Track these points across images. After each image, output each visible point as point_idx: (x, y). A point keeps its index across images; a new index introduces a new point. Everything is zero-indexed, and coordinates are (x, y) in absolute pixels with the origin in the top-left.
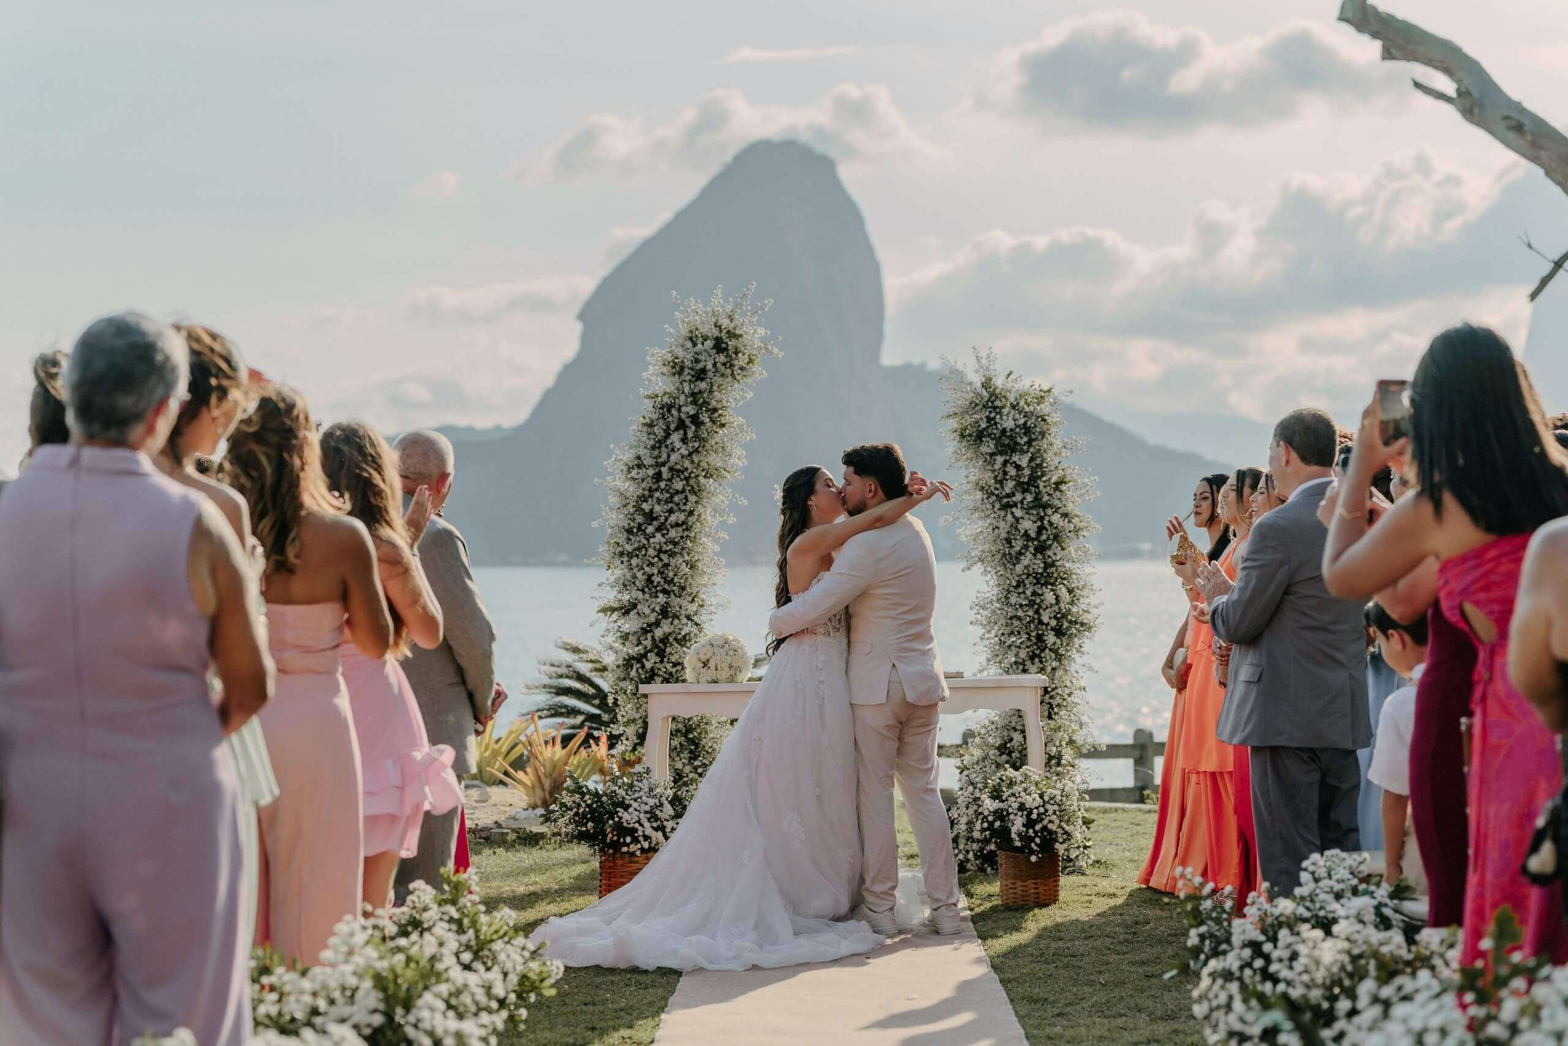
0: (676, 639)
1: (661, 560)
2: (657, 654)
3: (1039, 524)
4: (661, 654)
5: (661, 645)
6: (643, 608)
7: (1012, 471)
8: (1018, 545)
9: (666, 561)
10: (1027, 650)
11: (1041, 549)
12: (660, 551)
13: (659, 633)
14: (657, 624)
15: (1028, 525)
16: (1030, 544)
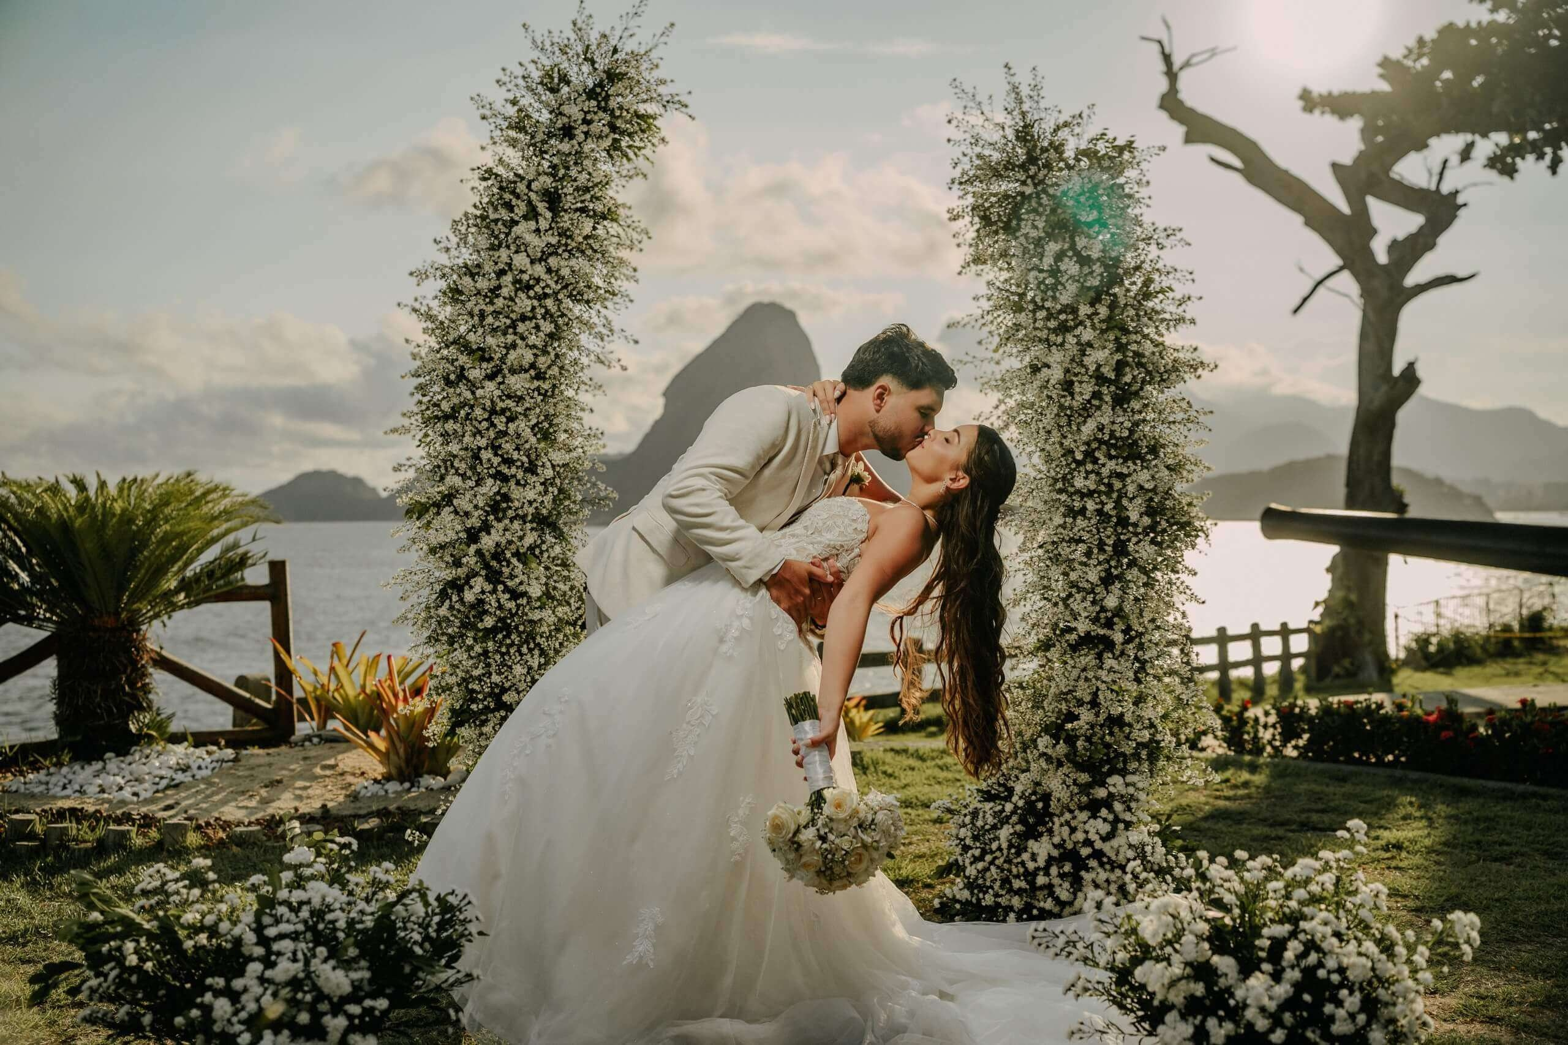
0: (517, 554)
1: (493, 425)
2: (488, 579)
3: (1118, 356)
4: (494, 577)
5: (494, 563)
6: (463, 503)
7: (1070, 267)
8: (1085, 390)
9: (501, 427)
10: (1099, 568)
11: (1121, 400)
12: (493, 412)
13: (487, 542)
14: (486, 528)
15: (1101, 356)
16: (1104, 390)
